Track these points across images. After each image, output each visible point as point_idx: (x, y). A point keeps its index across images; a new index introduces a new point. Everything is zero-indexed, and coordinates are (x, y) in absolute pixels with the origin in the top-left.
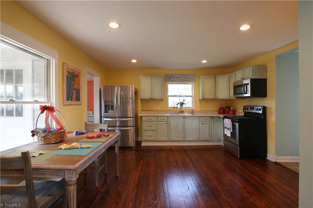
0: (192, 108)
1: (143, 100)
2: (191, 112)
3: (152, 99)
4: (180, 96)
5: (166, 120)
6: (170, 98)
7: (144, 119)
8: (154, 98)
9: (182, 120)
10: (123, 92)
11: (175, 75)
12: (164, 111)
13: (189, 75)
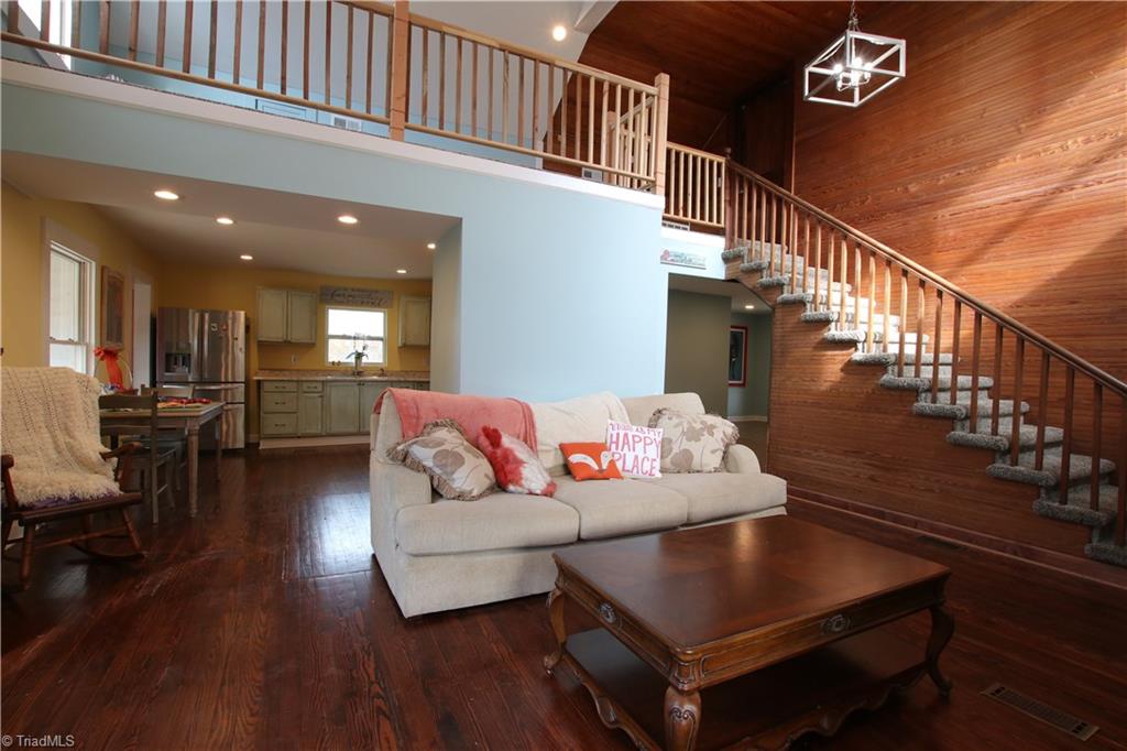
0: (383, 366)
1: (263, 345)
2: (380, 372)
3: (287, 343)
4: (355, 338)
5: (320, 389)
6: (331, 341)
7: (266, 387)
8: (293, 341)
9: (356, 388)
10: (215, 325)
11: (346, 289)
12: (317, 372)
13: (376, 292)
